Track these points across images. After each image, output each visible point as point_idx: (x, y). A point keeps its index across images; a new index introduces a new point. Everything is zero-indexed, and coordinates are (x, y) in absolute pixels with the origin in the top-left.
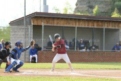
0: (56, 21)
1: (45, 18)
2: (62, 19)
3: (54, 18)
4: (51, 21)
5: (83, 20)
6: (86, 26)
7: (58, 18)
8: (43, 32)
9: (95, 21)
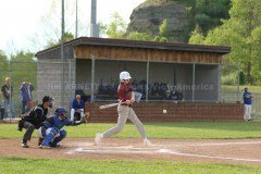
0: (113, 52)
1: (96, 46)
2: (125, 48)
3: (110, 48)
4: (105, 52)
5: (159, 50)
6: (164, 61)
7: (117, 48)
8: (93, 71)
9: (178, 51)
